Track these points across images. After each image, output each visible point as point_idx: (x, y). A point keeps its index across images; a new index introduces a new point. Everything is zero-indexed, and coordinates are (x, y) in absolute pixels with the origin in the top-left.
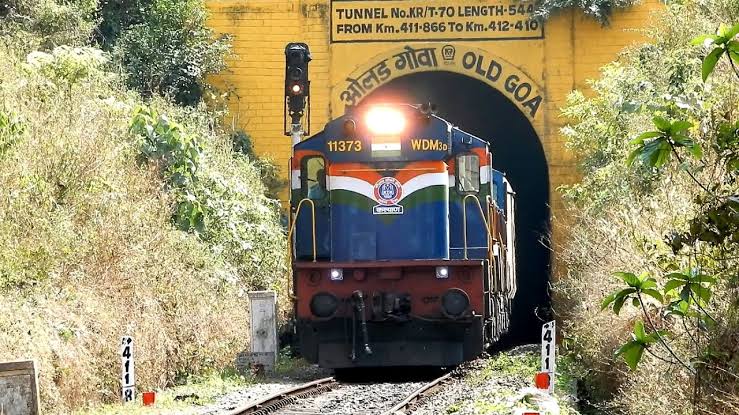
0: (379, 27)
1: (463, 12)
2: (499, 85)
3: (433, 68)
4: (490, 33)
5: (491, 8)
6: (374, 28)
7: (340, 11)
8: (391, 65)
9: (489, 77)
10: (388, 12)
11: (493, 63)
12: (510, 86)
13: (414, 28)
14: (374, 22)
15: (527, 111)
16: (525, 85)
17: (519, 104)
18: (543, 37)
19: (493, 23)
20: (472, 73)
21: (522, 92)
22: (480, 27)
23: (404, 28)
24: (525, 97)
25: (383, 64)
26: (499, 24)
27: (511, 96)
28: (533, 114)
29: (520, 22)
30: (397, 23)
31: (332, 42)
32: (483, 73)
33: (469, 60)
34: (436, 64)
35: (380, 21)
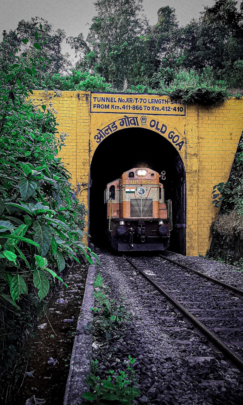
0: (112, 106)
1: (150, 101)
2: (166, 136)
3: (136, 126)
4: (162, 112)
5: (163, 100)
6: (110, 106)
7: (95, 98)
8: (117, 124)
9: (161, 131)
10: (117, 100)
11: (163, 125)
12: (171, 136)
13: (128, 108)
14: (110, 104)
15: (177, 148)
16: (177, 136)
17: (174, 144)
18: (185, 115)
19: (163, 107)
20: (154, 129)
21: (175, 139)
22: (157, 109)
23: (124, 107)
24: (177, 141)
25: (114, 123)
26: (166, 108)
27: (171, 141)
28: (180, 149)
29: (175, 107)
30: (121, 105)
31: (91, 112)
32: (158, 129)
33: (153, 123)
34: (138, 125)
35: (113, 104)
